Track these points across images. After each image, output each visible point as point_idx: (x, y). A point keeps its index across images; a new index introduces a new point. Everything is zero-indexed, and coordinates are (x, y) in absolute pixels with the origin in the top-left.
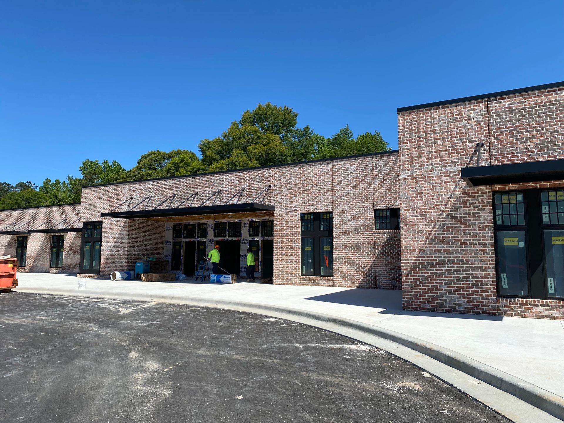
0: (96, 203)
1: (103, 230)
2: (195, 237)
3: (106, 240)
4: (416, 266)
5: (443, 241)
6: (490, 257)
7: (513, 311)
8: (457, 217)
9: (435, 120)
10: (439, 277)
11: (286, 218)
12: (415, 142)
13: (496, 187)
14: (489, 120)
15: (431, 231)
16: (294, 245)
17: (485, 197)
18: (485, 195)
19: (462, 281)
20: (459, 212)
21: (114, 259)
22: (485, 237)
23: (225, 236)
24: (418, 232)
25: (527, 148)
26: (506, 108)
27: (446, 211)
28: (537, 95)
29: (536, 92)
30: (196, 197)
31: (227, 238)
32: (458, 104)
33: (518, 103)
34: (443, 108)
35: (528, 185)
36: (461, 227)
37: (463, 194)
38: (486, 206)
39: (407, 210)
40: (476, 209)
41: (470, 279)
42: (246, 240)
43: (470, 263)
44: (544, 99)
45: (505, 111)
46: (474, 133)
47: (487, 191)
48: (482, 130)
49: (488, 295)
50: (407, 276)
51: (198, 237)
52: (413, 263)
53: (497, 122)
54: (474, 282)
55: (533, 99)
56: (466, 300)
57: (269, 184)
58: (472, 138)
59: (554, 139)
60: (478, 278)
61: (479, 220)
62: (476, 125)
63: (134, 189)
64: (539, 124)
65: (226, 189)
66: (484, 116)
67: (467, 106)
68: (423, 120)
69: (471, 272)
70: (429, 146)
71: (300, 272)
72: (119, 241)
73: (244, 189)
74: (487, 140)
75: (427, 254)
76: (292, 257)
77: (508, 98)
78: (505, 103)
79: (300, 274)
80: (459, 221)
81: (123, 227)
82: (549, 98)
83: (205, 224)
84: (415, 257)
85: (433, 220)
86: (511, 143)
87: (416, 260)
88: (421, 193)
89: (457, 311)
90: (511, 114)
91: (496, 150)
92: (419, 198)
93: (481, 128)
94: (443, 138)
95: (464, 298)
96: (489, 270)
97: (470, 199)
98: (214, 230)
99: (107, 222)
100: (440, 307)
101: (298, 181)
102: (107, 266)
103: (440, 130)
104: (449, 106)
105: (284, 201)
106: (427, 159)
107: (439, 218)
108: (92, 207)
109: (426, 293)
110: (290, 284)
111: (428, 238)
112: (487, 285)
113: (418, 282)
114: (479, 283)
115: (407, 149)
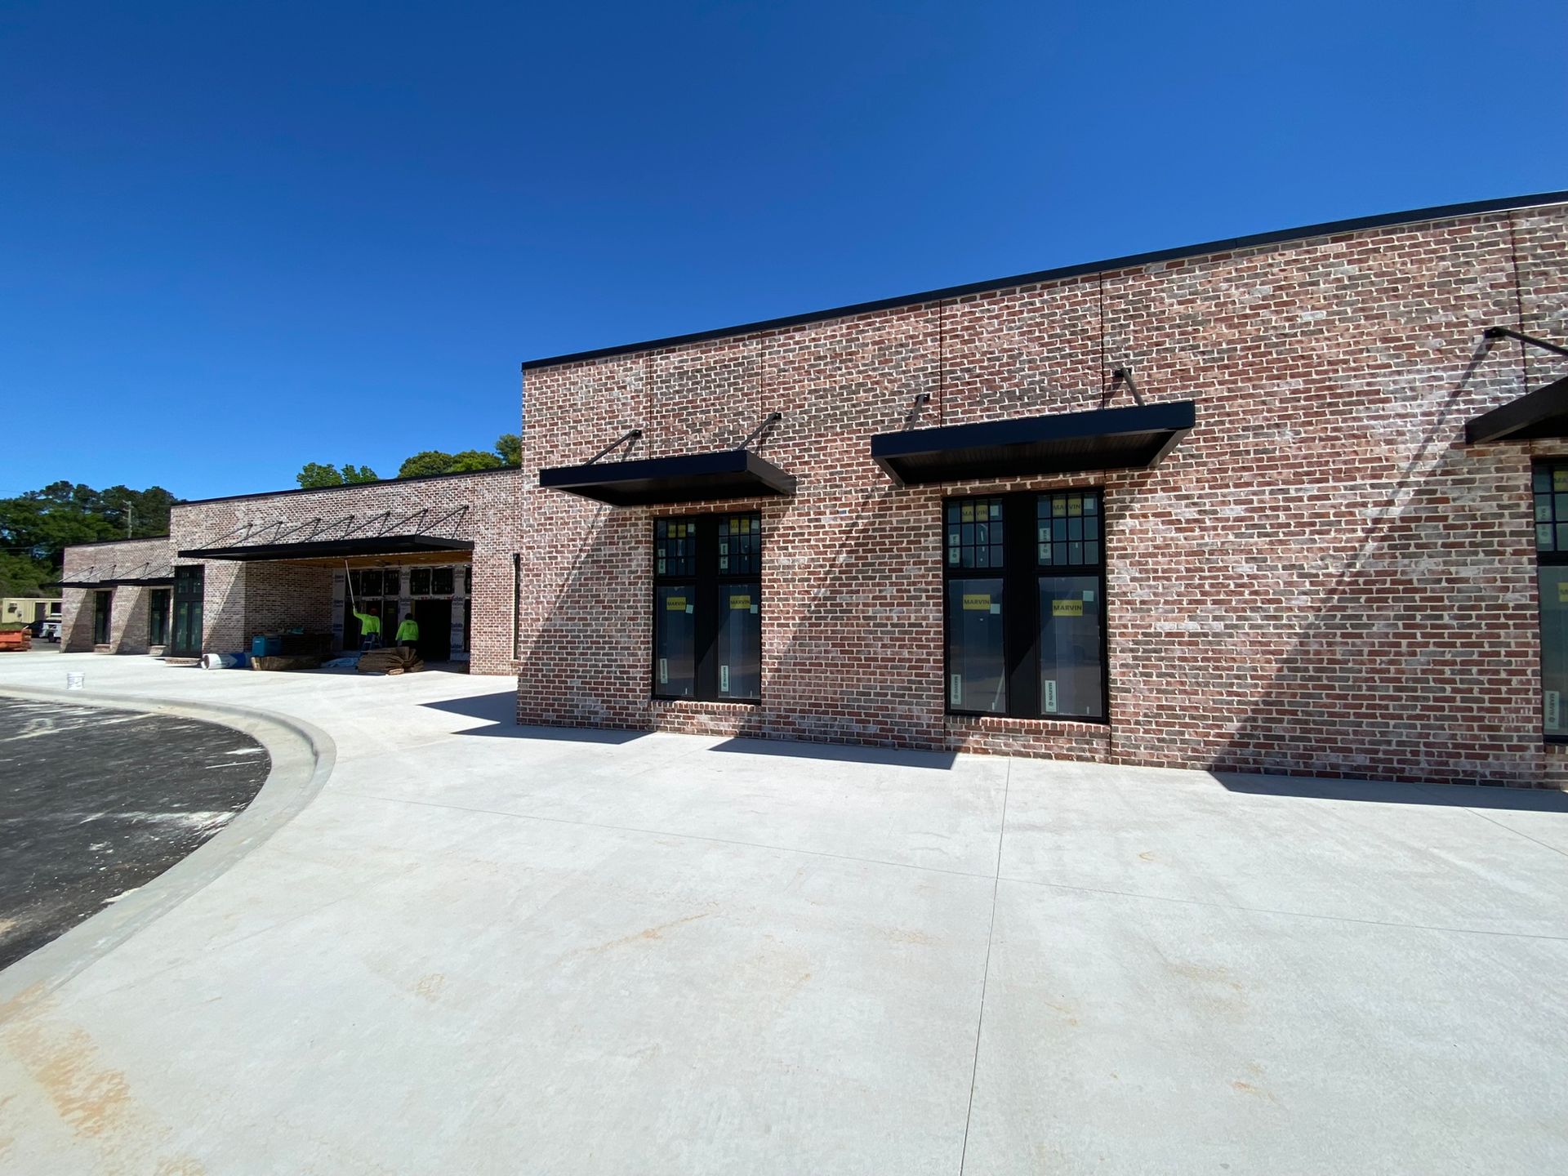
0: (194, 533)
1: (206, 580)
2: (380, 594)
3: (210, 599)
4: (539, 648)
5: (578, 602)
6: (643, 631)
7: (668, 722)
8: (600, 561)
9: (577, 387)
10: (570, 665)
11: (492, 561)
12: (545, 425)
13: (657, 509)
14: (652, 389)
15: (563, 586)
16: (502, 609)
17: (640, 527)
18: (640, 522)
19: (602, 672)
20: (603, 553)
21: (224, 631)
22: (636, 595)
23: (428, 593)
24: (545, 586)
25: (700, 442)
26: (675, 368)
27: (585, 551)
28: (718, 346)
29: (717, 341)
30: (352, 525)
31: (431, 596)
32: (609, 358)
33: (692, 360)
34: (587, 365)
35: (698, 507)
36: (604, 579)
37: (611, 520)
38: (639, 542)
39: (531, 548)
40: (627, 547)
41: (613, 669)
42: (461, 599)
43: (614, 640)
44: (727, 353)
45: (674, 374)
46: (629, 412)
47: (644, 515)
48: (641, 407)
49: (635, 697)
50: (526, 664)
51: (385, 594)
52: (536, 642)
53: (661, 394)
54: (618, 674)
55: (713, 353)
56: (605, 705)
57: (465, 503)
58: (626, 421)
59: (737, 427)
60: (624, 666)
61: (630, 566)
62: (632, 398)
63: (254, 509)
64: (718, 399)
65: (399, 510)
66: (644, 381)
67: (622, 363)
68: (559, 385)
69: (614, 657)
70: (565, 434)
71: (512, 654)
72: (231, 600)
73: (426, 511)
74: (647, 425)
75: (556, 625)
76: (500, 629)
77: (679, 350)
78: (674, 358)
79: (512, 656)
80: (602, 567)
81: (237, 577)
82: (734, 353)
83: (397, 572)
84: (538, 631)
85: (566, 565)
86: (681, 432)
87: (540, 636)
88: (552, 518)
89: (590, 724)
90: (682, 379)
91: (659, 444)
92: (548, 527)
93: (640, 403)
94: (585, 420)
95: (603, 702)
96: (639, 653)
97: (620, 529)
98: (411, 582)
99: (212, 566)
100: (569, 717)
101: (511, 500)
102: (212, 644)
103: (582, 404)
104: (597, 361)
105: (489, 533)
106: (562, 456)
107: (575, 562)
108: (188, 539)
109: (551, 693)
110: (496, 674)
111: (558, 597)
112: (635, 678)
113: (540, 674)
114: (625, 676)
115: (535, 438)
